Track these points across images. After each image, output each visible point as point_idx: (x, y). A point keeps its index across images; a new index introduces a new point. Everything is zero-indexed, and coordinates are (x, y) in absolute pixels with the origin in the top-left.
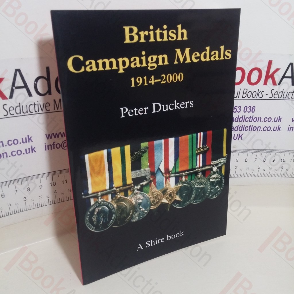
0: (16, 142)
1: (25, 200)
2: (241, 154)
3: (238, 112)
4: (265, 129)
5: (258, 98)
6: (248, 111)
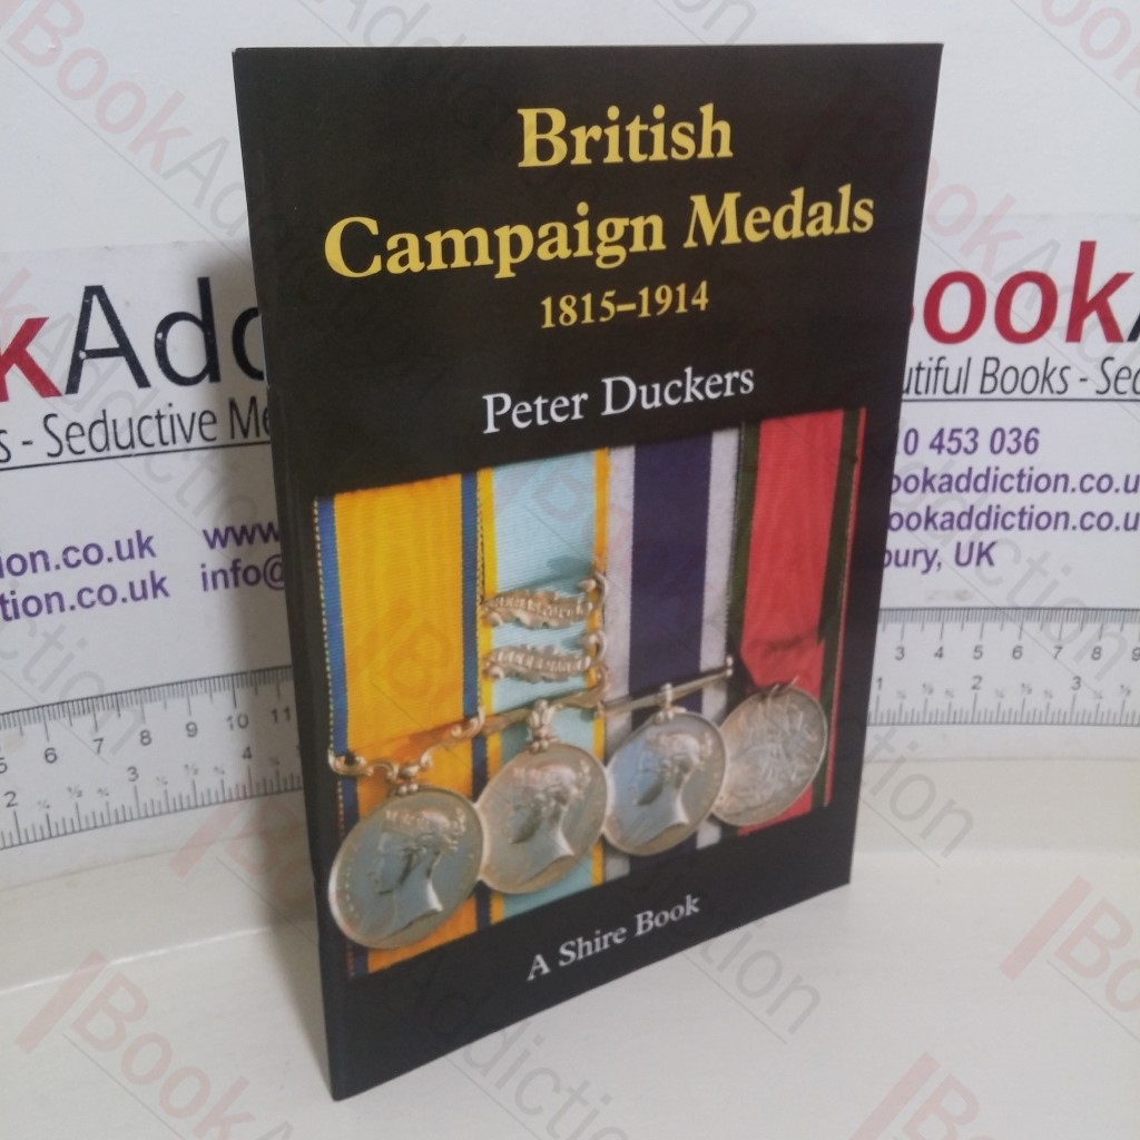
0: (93, 554)
2: (992, 627)
3: (966, 451)
4: (1087, 524)
5: (1047, 394)
6: (1009, 450)
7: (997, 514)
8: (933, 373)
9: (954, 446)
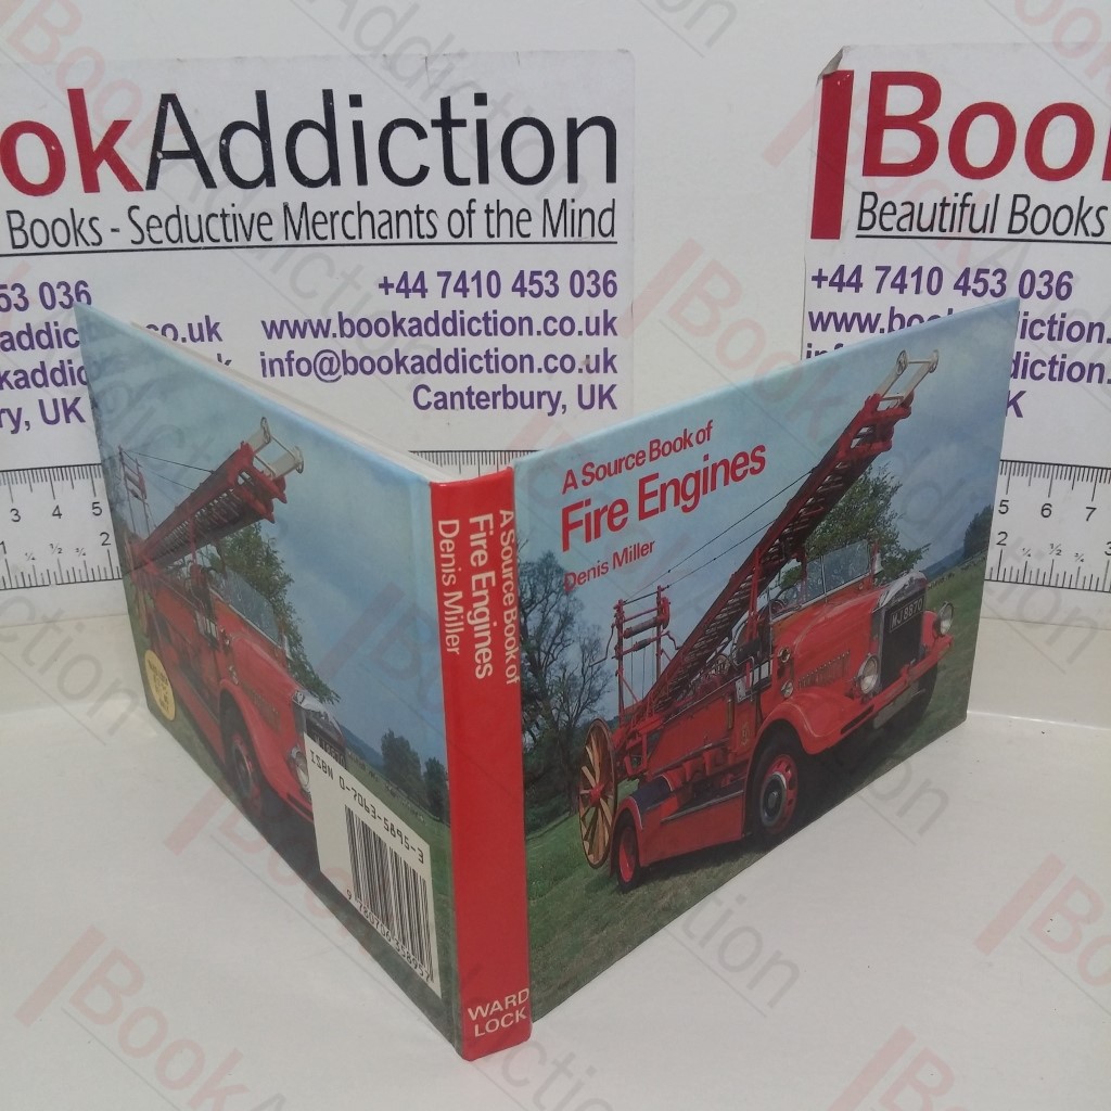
0: (170, 333)
2: (1019, 482)
3: (993, 293)
5: (1081, 236)
6: (1039, 294)
7: (1026, 362)
8: (958, 209)
9: (980, 287)
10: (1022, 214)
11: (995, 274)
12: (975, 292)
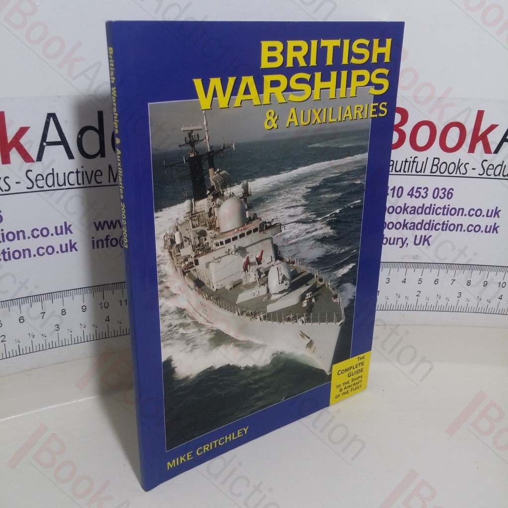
0: (45, 232)
1: (58, 329)
2: (427, 271)
3: (422, 197)
4: (470, 229)
5: (458, 174)
6: (440, 197)
7: (433, 224)
8: (412, 163)
9: (417, 195)
10: (436, 165)
11: (424, 189)
12: (416, 197)
